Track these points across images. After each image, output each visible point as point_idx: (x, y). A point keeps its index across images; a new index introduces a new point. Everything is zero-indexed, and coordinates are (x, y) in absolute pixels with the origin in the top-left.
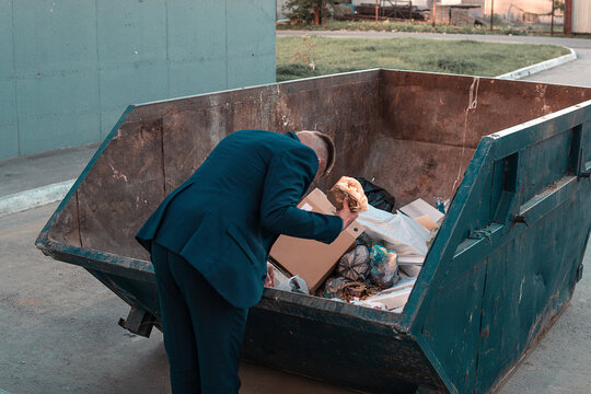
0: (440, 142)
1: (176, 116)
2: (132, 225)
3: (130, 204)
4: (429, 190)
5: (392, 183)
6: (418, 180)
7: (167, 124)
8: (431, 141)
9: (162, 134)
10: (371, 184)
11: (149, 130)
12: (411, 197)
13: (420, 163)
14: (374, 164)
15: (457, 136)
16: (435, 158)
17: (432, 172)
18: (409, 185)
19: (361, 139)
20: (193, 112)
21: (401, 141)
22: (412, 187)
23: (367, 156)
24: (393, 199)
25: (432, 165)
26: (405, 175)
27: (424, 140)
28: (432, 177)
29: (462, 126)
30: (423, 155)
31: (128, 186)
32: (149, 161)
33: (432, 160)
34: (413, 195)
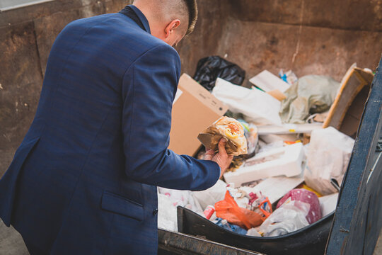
0: (281, 22)
1: (48, 18)
2: (14, 129)
3: (8, 111)
4: (273, 63)
5: (241, 58)
6: (263, 54)
7: (40, 27)
8: (273, 22)
9: (36, 37)
10: (225, 61)
11: (20, 35)
12: (258, 70)
13: (263, 40)
14: (226, 43)
15: (295, 17)
16: (277, 35)
17: (274, 47)
18: (256, 59)
19: (215, 23)
20: (65, 13)
21: (247, 23)
22: (258, 61)
23: (220, 36)
24: (244, 73)
25: (274, 41)
26: (252, 51)
27: (267, 21)
28: (275, 52)
29: (299, 7)
30: (266, 34)
31: (4, 93)
32: (25, 65)
33: (274, 38)
34: (259, 67)
